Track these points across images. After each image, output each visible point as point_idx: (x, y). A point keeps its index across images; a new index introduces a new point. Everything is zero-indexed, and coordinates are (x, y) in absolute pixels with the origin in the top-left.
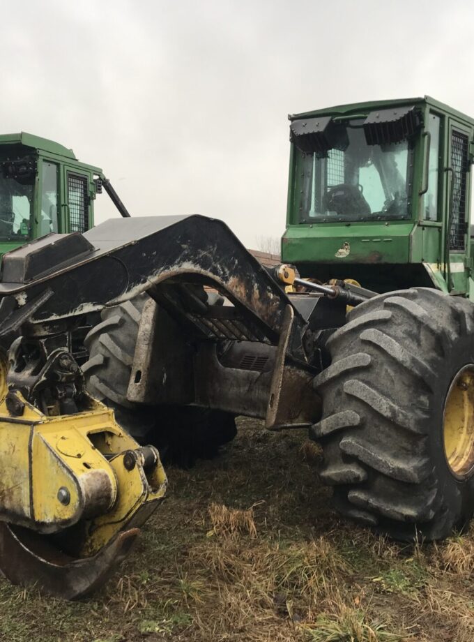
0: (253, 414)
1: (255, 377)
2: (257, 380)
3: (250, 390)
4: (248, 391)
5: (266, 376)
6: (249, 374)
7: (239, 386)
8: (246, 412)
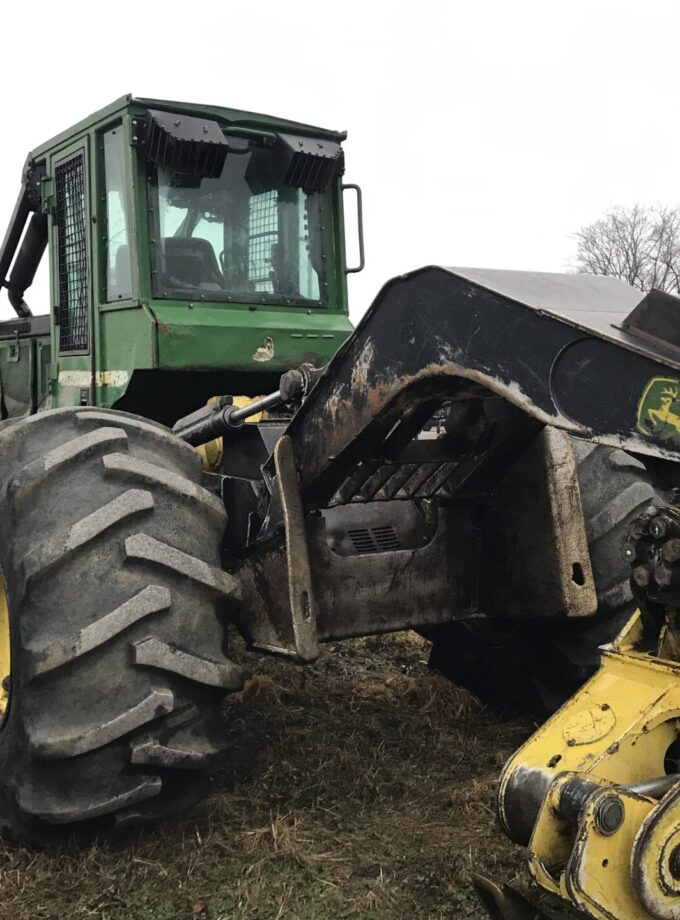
0: (397, 625)
1: (404, 561)
2: (407, 565)
3: (395, 584)
4: (391, 588)
5: (422, 554)
6: (392, 558)
7: (373, 583)
8: (386, 627)
